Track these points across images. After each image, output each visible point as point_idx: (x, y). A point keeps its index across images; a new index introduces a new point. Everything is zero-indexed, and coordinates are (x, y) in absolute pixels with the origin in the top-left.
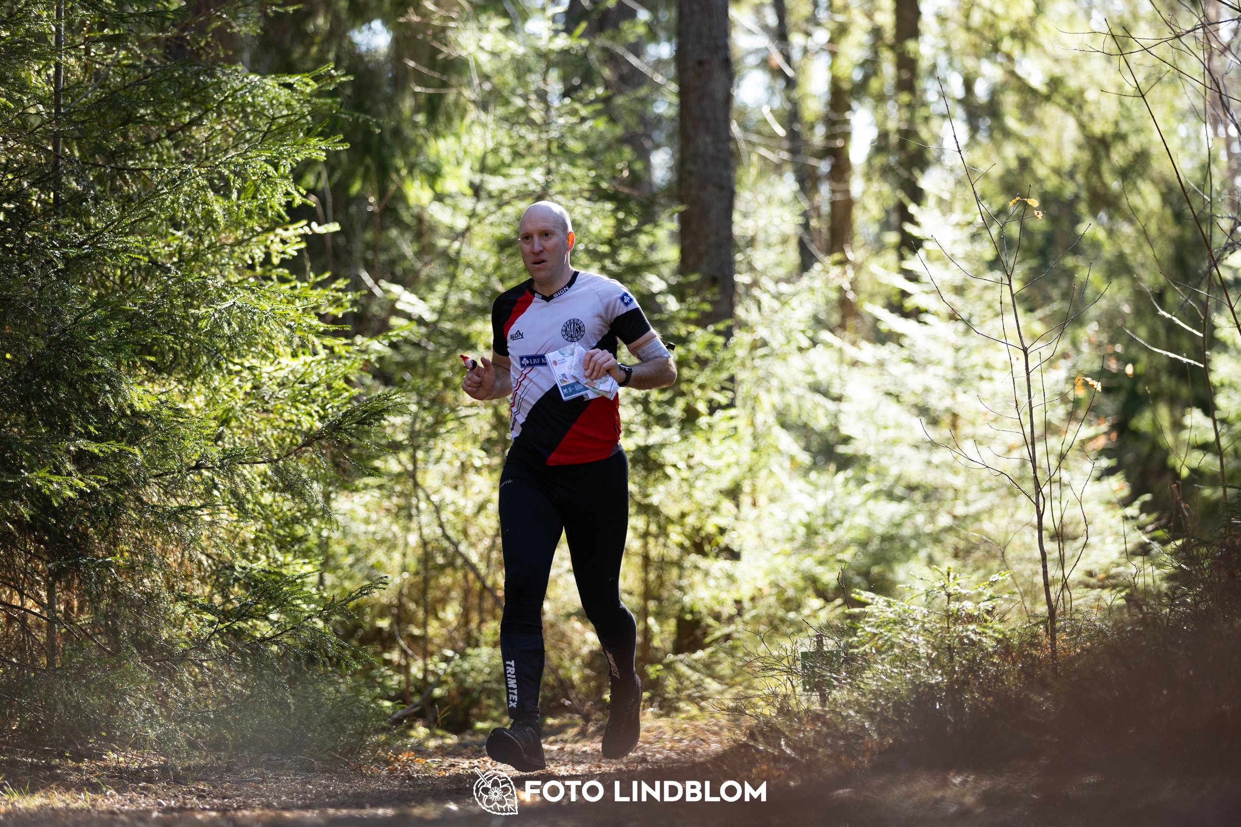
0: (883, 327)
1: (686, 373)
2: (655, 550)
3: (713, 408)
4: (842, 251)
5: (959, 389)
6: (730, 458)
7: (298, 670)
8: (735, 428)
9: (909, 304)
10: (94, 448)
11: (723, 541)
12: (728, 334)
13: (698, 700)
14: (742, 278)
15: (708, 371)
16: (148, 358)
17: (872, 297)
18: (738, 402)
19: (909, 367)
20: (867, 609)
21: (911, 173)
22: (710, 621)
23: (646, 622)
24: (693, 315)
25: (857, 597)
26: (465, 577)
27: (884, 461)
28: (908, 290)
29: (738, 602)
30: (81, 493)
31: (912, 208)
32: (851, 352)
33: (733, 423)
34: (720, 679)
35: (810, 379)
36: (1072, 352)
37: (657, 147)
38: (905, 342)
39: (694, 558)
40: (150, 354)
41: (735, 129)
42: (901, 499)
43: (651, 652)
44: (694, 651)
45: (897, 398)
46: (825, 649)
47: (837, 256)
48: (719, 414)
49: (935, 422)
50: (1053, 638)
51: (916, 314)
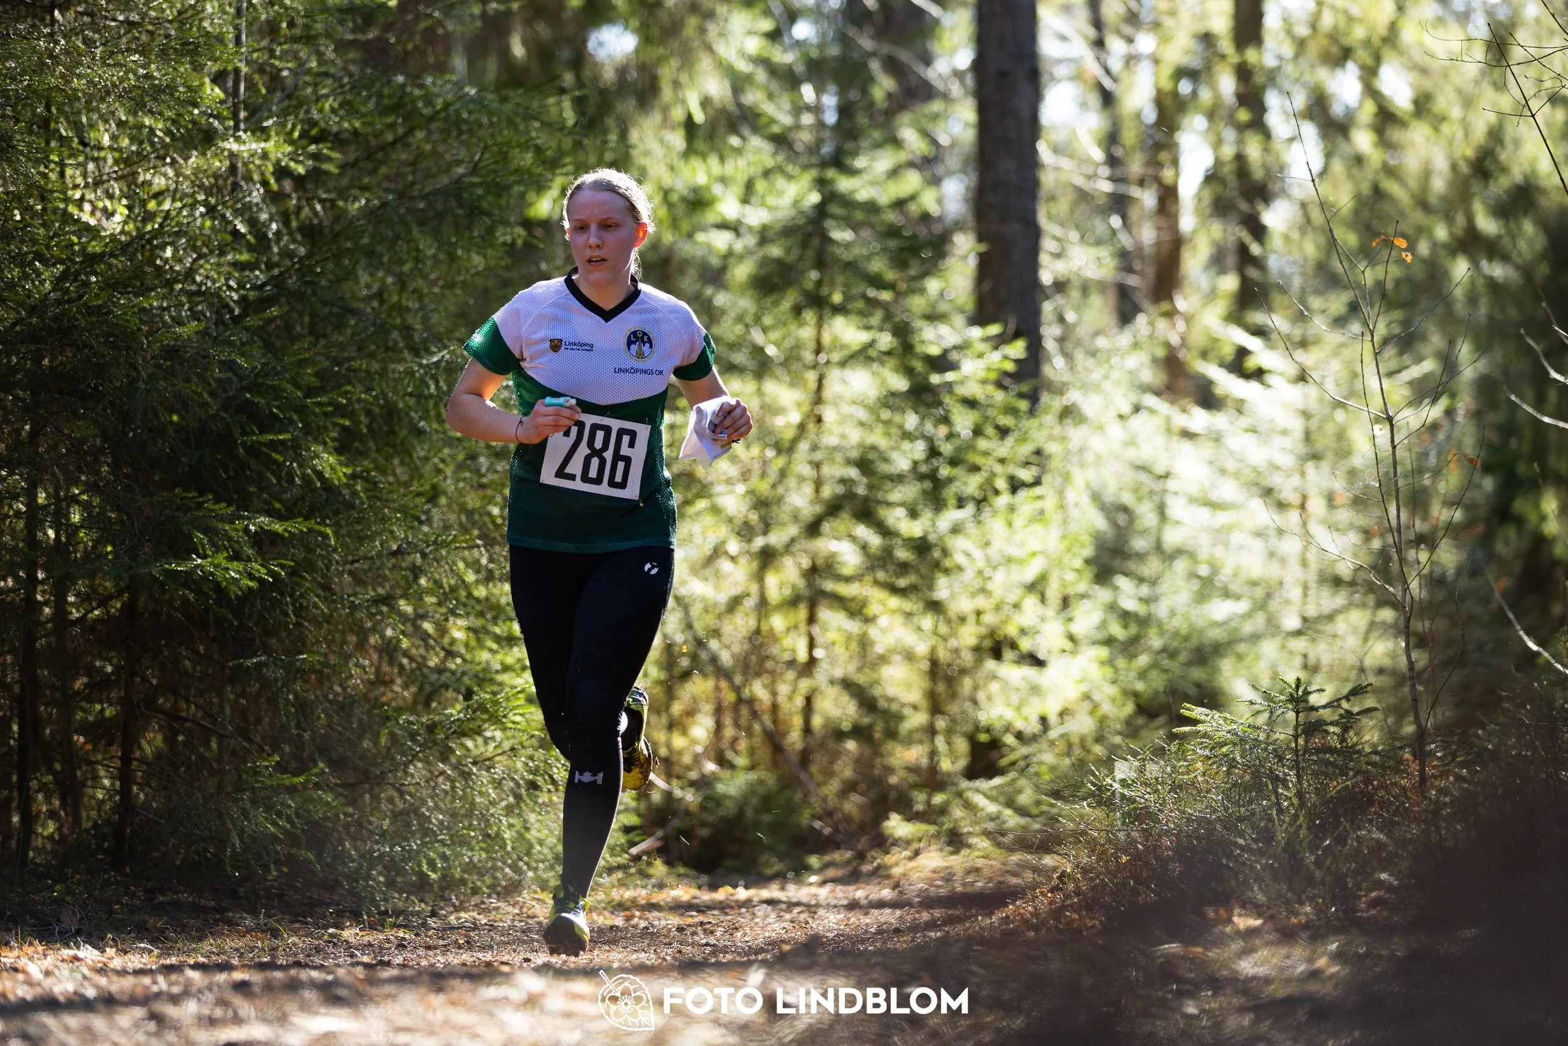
0: (1218, 391)
1: (982, 444)
2: (943, 655)
3: (1015, 486)
4: (1170, 298)
5: (1310, 467)
6: (1034, 545)
7: (518, 797)
8: (1042, 512)
9: (1251, 363)
10: (278, 527)
11: (1025, 645)
12: (1033, 398)
13: (996, 835)
14: (1050, 332)
15: (1010, 440)
16: (341, 421)
17: (1204, 355)
18: (1046, 479)
19: (1250, 440)
20: (1200, 727)
21: (1253, 207)
22: (1009, 739)
23: (932, 741)
24: (993, 376)
25: (1187, 713)
26: (717, 689)
27: (1219, 552)
28: (1249, 347)
29: (1043, 720)
30: (261, 581)
31: (1255, 249)
32: (1180, 420)
33: (1039, 504)
34: (1022, 811)
35: (1131, 454)
36: (1446, 424)
37: (950, 173)
38: (1246, 407)
39: (990, 664)
40: (343, 417)
41: (1043, 150)
42: (1238, 597)
43: (938, 777)
44: (991, 778)
45: (1237, 475)
46: (1148, 774)
47: (1165, 306)
48: (1023, 494)
49: (1282, 506)
50: (1422, 765)
51: (1259, 374)
